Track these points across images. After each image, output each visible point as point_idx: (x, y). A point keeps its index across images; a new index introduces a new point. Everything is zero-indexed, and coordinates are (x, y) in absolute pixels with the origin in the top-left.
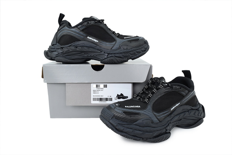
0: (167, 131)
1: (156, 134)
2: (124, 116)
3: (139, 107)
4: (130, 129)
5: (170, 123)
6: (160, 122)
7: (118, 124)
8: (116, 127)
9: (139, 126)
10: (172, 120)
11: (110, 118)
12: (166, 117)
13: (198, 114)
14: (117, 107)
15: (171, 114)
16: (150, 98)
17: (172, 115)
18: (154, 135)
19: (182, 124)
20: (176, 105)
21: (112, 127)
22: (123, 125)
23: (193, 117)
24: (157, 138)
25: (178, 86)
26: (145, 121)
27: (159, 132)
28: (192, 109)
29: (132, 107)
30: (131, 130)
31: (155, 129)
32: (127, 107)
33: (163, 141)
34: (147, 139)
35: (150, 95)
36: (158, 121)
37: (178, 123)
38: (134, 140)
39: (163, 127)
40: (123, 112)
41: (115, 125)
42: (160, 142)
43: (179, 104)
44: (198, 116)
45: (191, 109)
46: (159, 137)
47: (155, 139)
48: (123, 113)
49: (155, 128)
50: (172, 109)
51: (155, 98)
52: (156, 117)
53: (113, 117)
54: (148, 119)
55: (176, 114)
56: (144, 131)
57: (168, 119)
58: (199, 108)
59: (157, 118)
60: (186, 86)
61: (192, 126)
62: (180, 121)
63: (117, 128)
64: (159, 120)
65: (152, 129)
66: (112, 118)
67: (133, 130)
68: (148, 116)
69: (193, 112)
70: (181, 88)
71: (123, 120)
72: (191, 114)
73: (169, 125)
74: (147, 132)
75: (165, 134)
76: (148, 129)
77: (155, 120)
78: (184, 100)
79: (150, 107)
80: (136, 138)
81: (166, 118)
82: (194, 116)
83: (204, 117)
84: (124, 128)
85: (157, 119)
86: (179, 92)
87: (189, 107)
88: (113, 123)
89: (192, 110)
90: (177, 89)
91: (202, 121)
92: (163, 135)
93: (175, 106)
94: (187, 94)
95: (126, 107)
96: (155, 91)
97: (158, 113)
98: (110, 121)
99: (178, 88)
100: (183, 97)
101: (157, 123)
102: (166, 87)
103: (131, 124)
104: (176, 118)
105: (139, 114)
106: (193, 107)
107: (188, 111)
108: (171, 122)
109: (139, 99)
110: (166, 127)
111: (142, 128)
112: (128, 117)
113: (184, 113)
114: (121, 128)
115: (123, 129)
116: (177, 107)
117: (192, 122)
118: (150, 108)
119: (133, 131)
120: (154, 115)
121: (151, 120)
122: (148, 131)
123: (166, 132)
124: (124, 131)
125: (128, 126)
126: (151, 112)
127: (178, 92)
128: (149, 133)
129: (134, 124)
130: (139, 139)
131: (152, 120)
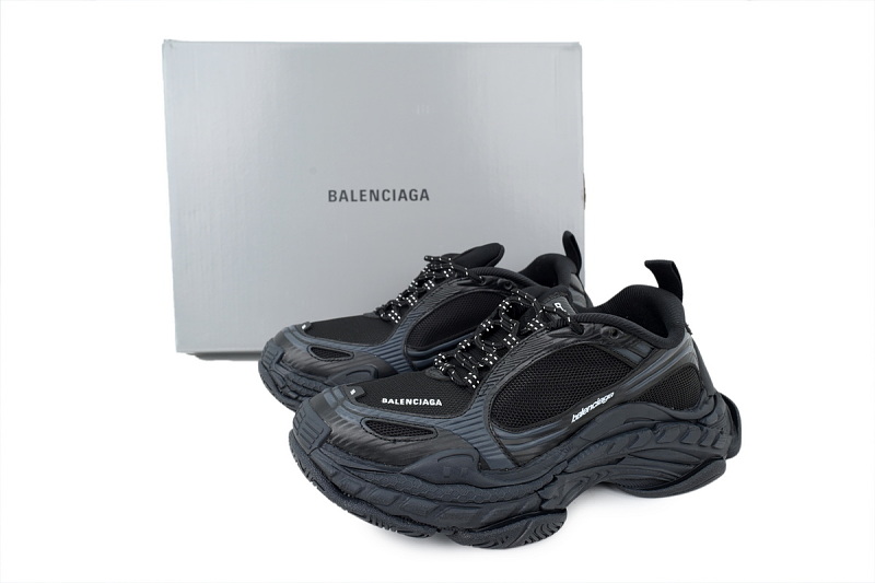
0: (543, 506)
1: (491, 513)
2: (367, 437)
3: (439, 403)
4: (387, 488)
5: (563, 472)
6: (518, 465)
7: (339, 468)
8: (334, 480)
9: (423, 480)
10: (576, 459)
11: (315, 445)
12: (547, 448)
13: (700, 441)
14: (347, 403)
15: (570, 436)
16: (487, 368)
17: (576, 442)
18: (485, 519)
19: (625, 477)
20: (598, 403)
21: (320, 480)
22: (363, 475)
23: (673, 449)
24: (494, 532)
25: (606, 325)
26: (450, 460)
27: (510, 507)
28: (677, 420)
29: (409, 402)
30: (390, 495)
31: (489, 494)
32: (391, 401)
33: (526, 543)
34: (456, 532)
35: (490, 358)
36: (510, 464)
37: (604, 474)
38: (402, 535)
39: (529, 488)
40: (367, 423)
41: (330, 471)
42: (509, 547)
43: (609, 397)
44: (697, 449)
45: (668, 417)
46: (506, 528)
47: (486, 534)
48: (365, 426)
49: (488, 492)
50: (576, 417)
51: (506, 371)
52: (501, 446)
53: (324, 441)
54: (464, 451)
55: (594, 438)
56: (441, 501)
57: (559, 454)
58: (710, 414)
59: (506, 452)
60: (638, 326)
61: (671, 488)
62: (618, 465)
63: (338, 483)
64: (513, 459)
65: (476, 494)
66: (320, 445)
67: (397, 494)
68: (466, 440)
69: (674, 432)
70: (615, 334)
71: (363, 454)
72: (661, 440)
73: (555, 479)
74: (455, 504)
75: (534, 516)
76: (460, 492)
77: (496, 456)
78: (629, 384)
79: (479, 407)
80: (409, 526)
81: (546, 452)
82: (678, 445)
83: (733, 451)
84: (363, 484)
85: (503, 456)
86: (608, 350)
87: (656, 411)
88: (323, 465)
89: (670, 425)
90: (599, 336)
91: (721, 470)
92: (525, 521)
93: (592, 407)
94: (645, 359)
95: (385, 401)
96: (513, 343)
97: (513, 432)
98: (314, 456)
99: (606, 333)
100: (628, 368)
101: (505, 470)
102: (553, 329)
103: (393, 472)
104: (596, 454)
105: (431, 432)
106: (681, 409)
107: (653, 428)
108: (569, 469)
109: (446, 373)
110: (542, 489)
111: (433, 488)
112: (385, 444)
113: (633, 435)
114: (352, 485)
115: (361, 490)
116: (601, 410)
117: (669, 471)
118: (481, 408)
119: (397, 498)
120: (497, 437)
121: (476, 456)
122: (457, 502)
123: (540, 509)
124: (361, 496)
125: (378, 478)
126: (482, 425)
127: (602, 348)
128: (462, 511)
129: (404, 471)
130: (421, 529)
131: (481, 460)
